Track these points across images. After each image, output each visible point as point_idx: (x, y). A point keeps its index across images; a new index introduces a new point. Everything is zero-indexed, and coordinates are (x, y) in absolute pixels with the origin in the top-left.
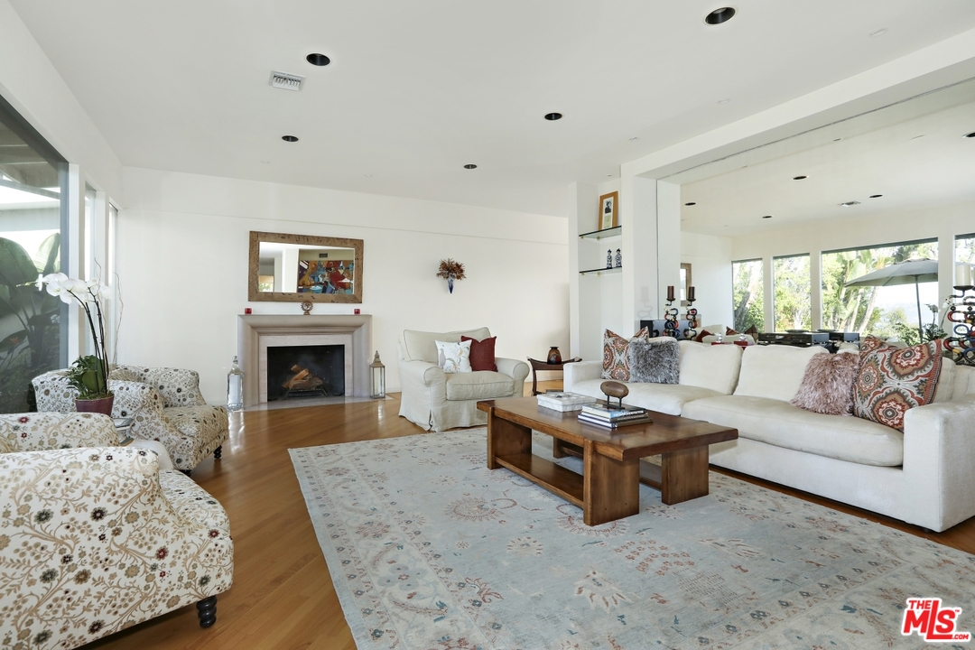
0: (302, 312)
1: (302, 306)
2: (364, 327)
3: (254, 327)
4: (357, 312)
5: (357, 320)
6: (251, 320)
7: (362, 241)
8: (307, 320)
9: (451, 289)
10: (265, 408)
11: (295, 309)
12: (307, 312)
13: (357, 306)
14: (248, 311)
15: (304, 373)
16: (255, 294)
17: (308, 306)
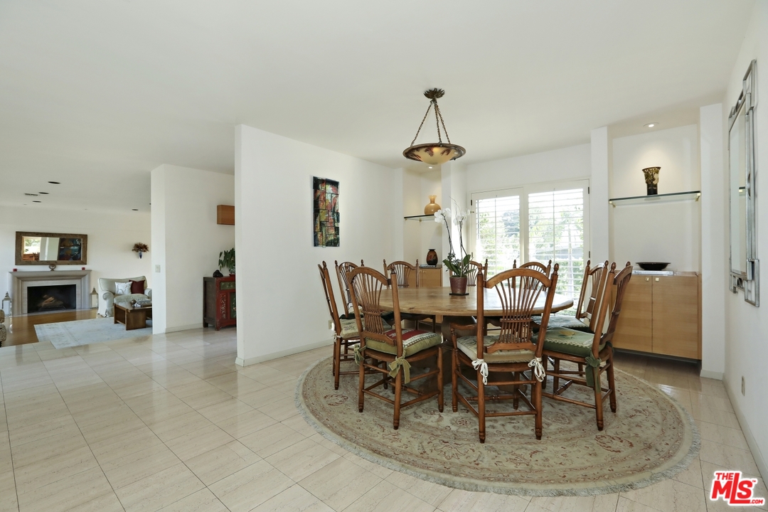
0: (50, 270)
1: (50, 267)
2: (87, 277)
3: (19, 278)
4: (83, 269)
5: (83, 273)
6: (17, 274)
7: (86, 235)
8: (53, 273)
9: (141, 257)
10: (25, 315)
11: (46, 268)
12: (53, 270)
13: (83, 266)
14: (15, 270)
15: (51, 299)
16: (20, 262)
17: (55, 267)
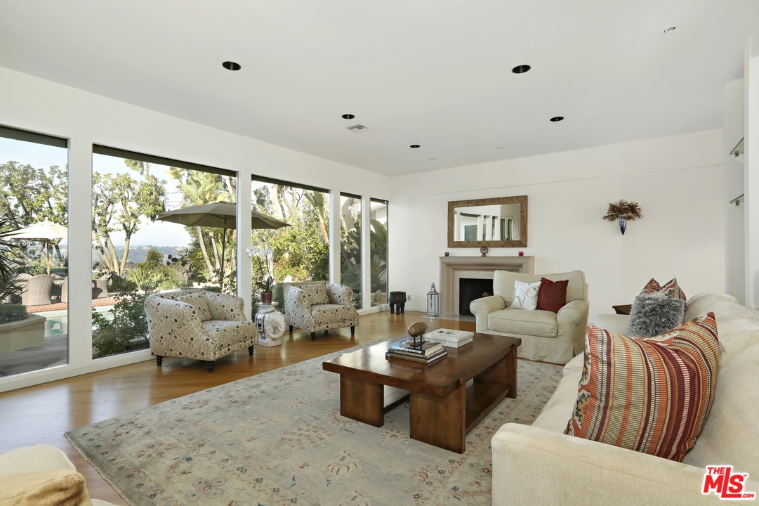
0: (480, 255)
1: (481, 250)
2: (524, 266)
3: (449, 265)
4: (521, 254)
5: (520, 261)
6: (448, 260)
7: (527, 197)
8: (484, 260)
9: (623, 230)
10: (458, 319)
11: (479, 252)
12: (484, 255)
13: (521, 250)
14: (447, 254)
16: (452, 243)
17: (485, 250)
